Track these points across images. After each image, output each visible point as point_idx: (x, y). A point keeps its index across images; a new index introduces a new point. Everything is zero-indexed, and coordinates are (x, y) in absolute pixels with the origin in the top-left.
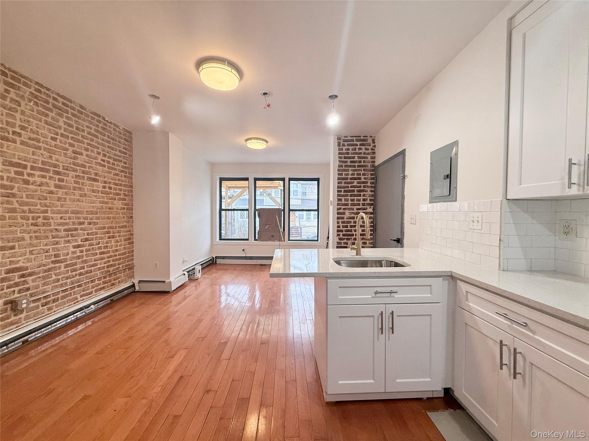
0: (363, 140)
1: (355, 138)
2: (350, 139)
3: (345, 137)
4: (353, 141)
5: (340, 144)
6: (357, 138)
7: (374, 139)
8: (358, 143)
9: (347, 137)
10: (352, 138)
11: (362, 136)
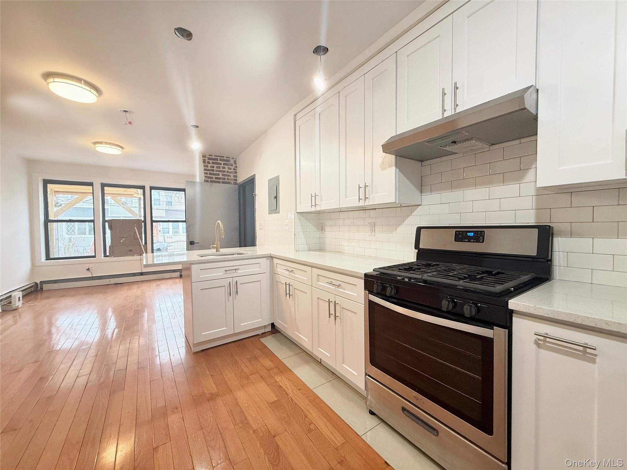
0: (227, 161)
1: (219, 158)
2: (215, 158)
3: (210, 155)
4: (217, 160)
5: (205, 161)
6: (220, 158)
7: (236, 161)
8: (222, 162)
9: (211, 156)
10: (216, 157)
11: (225, 157)
